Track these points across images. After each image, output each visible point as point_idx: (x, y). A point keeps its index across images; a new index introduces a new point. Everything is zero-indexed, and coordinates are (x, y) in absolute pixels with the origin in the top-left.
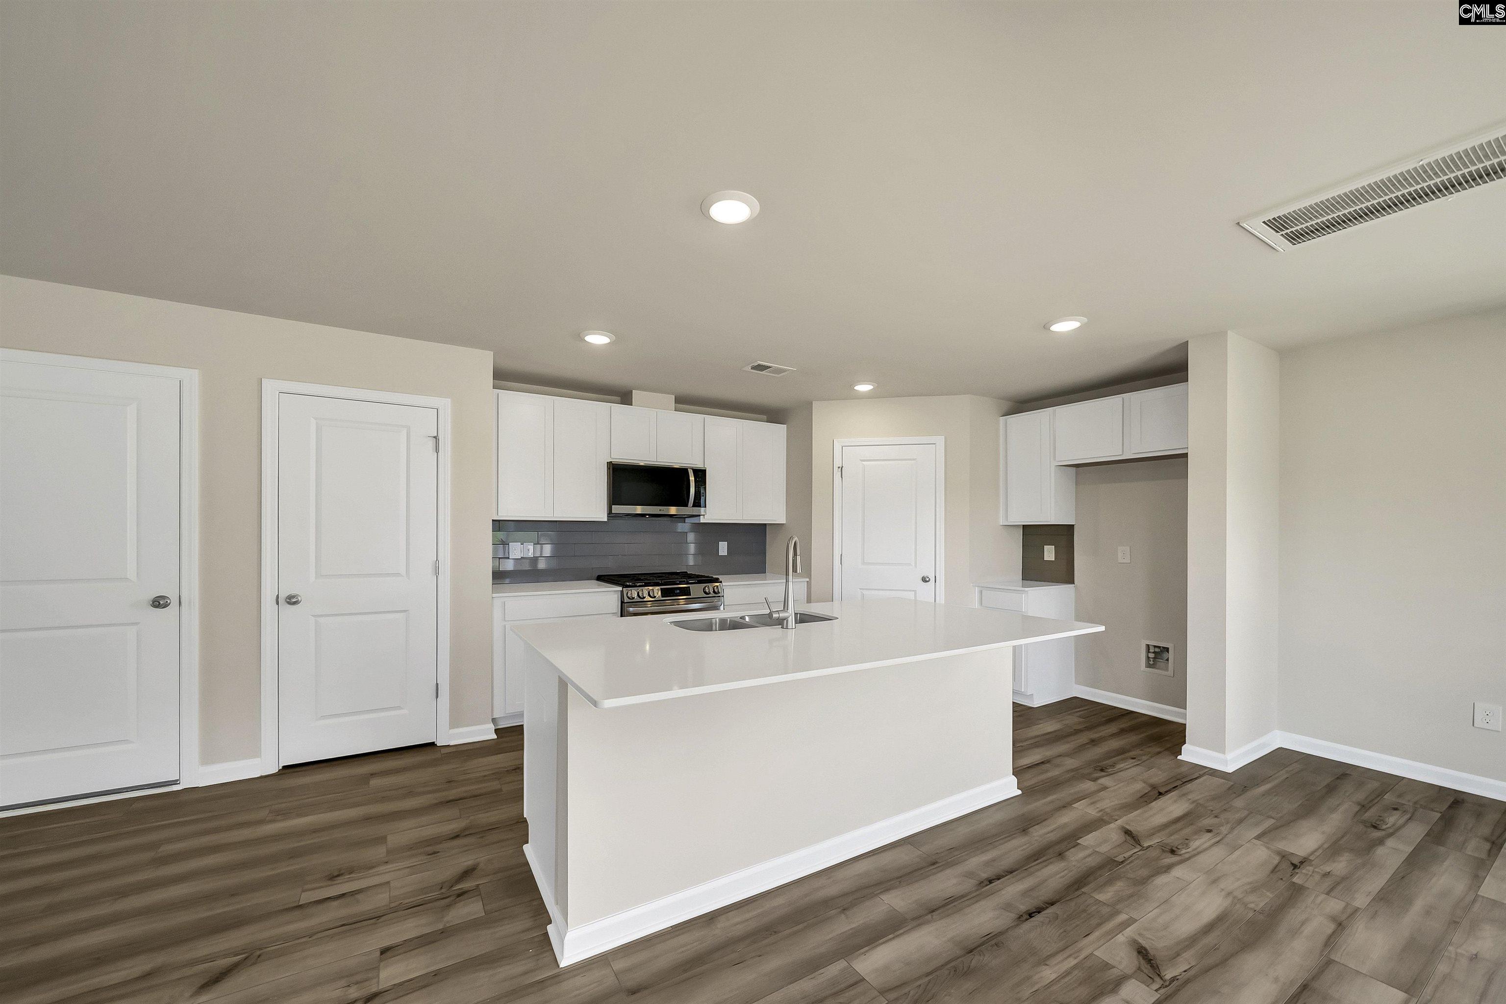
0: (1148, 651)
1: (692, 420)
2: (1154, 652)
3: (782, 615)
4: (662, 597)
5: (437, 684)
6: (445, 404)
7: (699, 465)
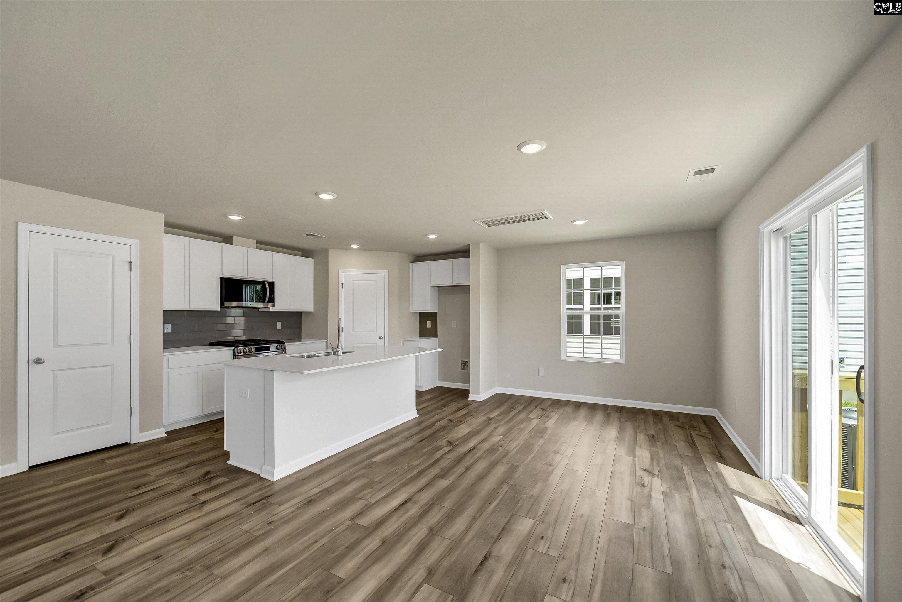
0: (462, 363)
1: (265, 255)
2: (464, 363)
3: (338, 350)
4: (256, 352)
5: (131, 408)
6: (135, 243)
7: (270, 280)
